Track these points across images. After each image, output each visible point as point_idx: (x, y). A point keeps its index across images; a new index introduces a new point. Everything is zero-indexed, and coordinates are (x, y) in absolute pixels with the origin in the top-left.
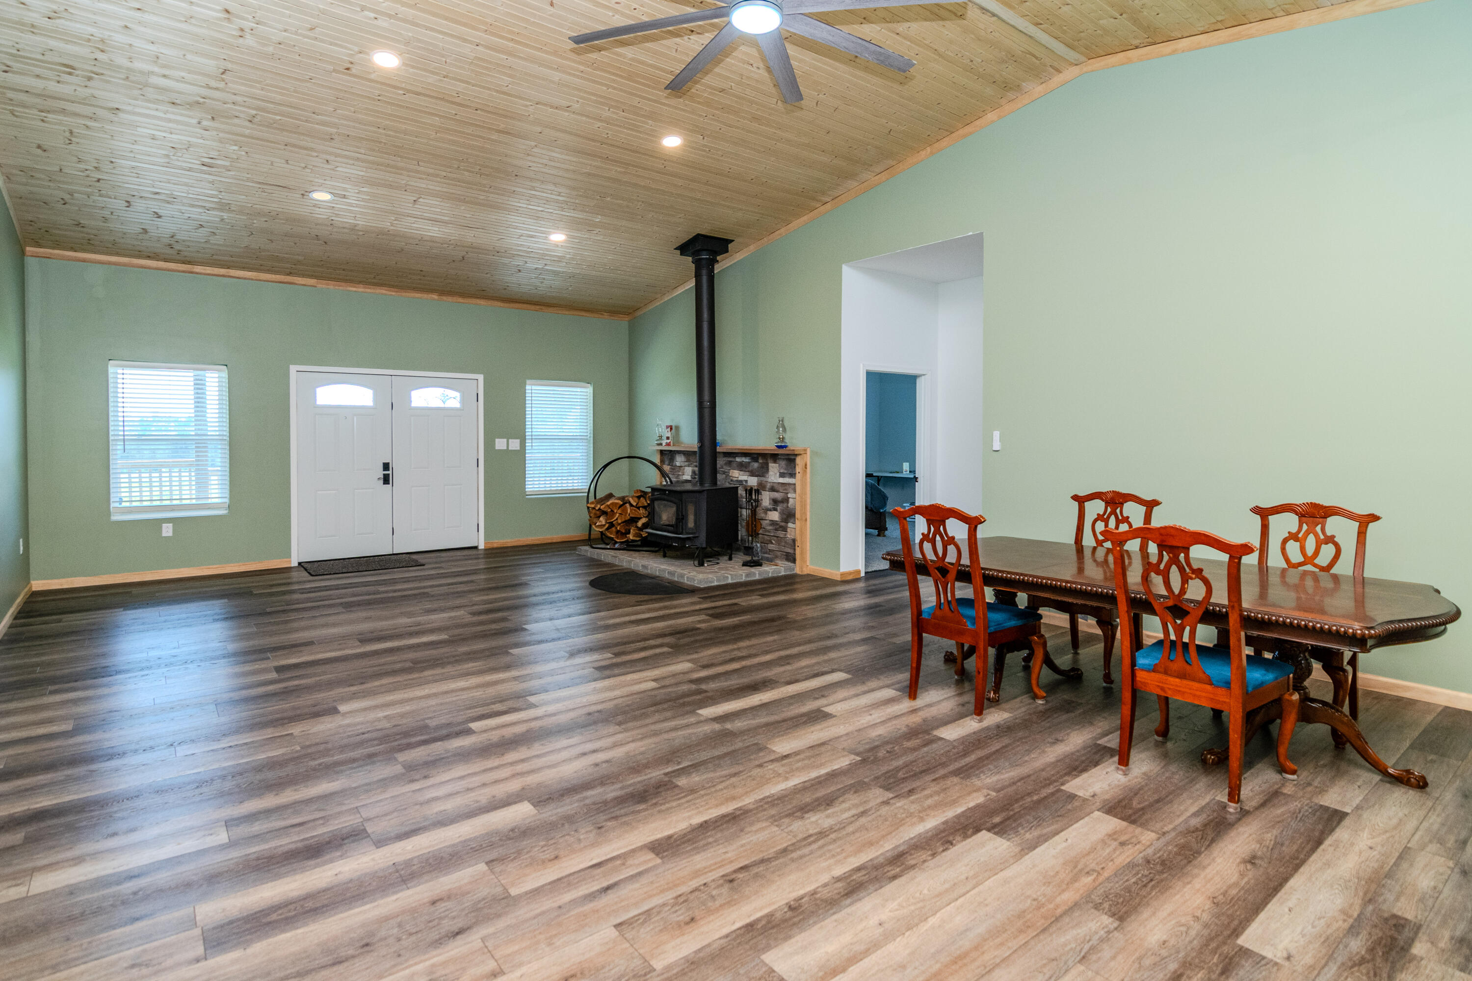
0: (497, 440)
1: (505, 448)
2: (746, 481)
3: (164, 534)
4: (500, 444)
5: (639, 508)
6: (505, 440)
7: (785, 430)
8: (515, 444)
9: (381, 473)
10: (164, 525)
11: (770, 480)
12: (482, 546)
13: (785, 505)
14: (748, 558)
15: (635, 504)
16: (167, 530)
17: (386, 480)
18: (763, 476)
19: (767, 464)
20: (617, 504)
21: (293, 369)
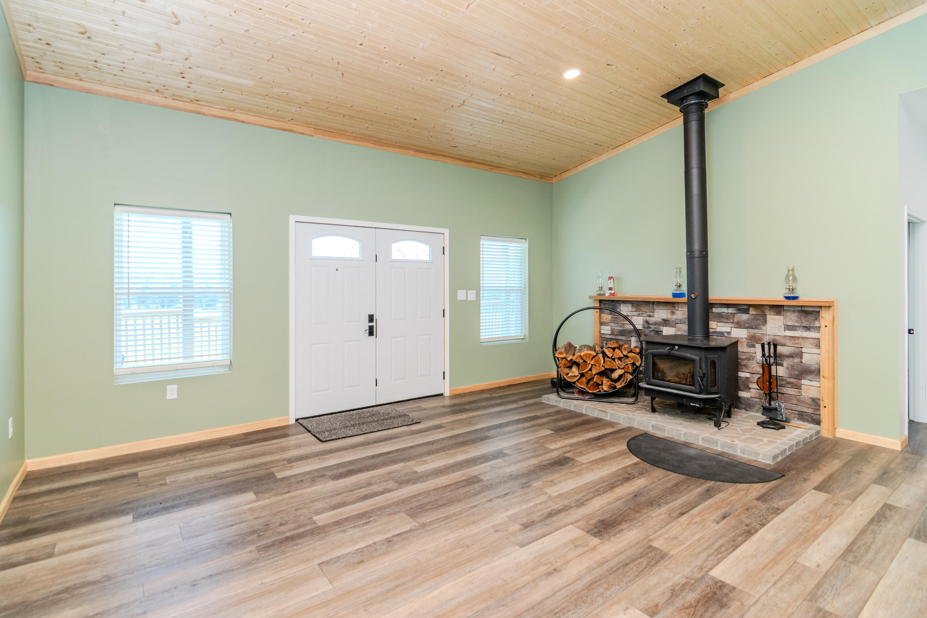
0: (459, 292)
1: (465, 298)
2: (729, 333)
3: (169, 397)
4: (461, 295)
5: (614, 359)
6: (465, 291)
7: (795, 279)
8: (472, 295)
9: (366, 325)
10: (169, 387)
11: (769, 332)
12: (447, 394)
13: (797, 360)
15: (610, 355)
16: (172, 392)
17: (371, 332)
18: (757, 327)
19: (764, 316)
20: (590, 355)
21: (292, 218)
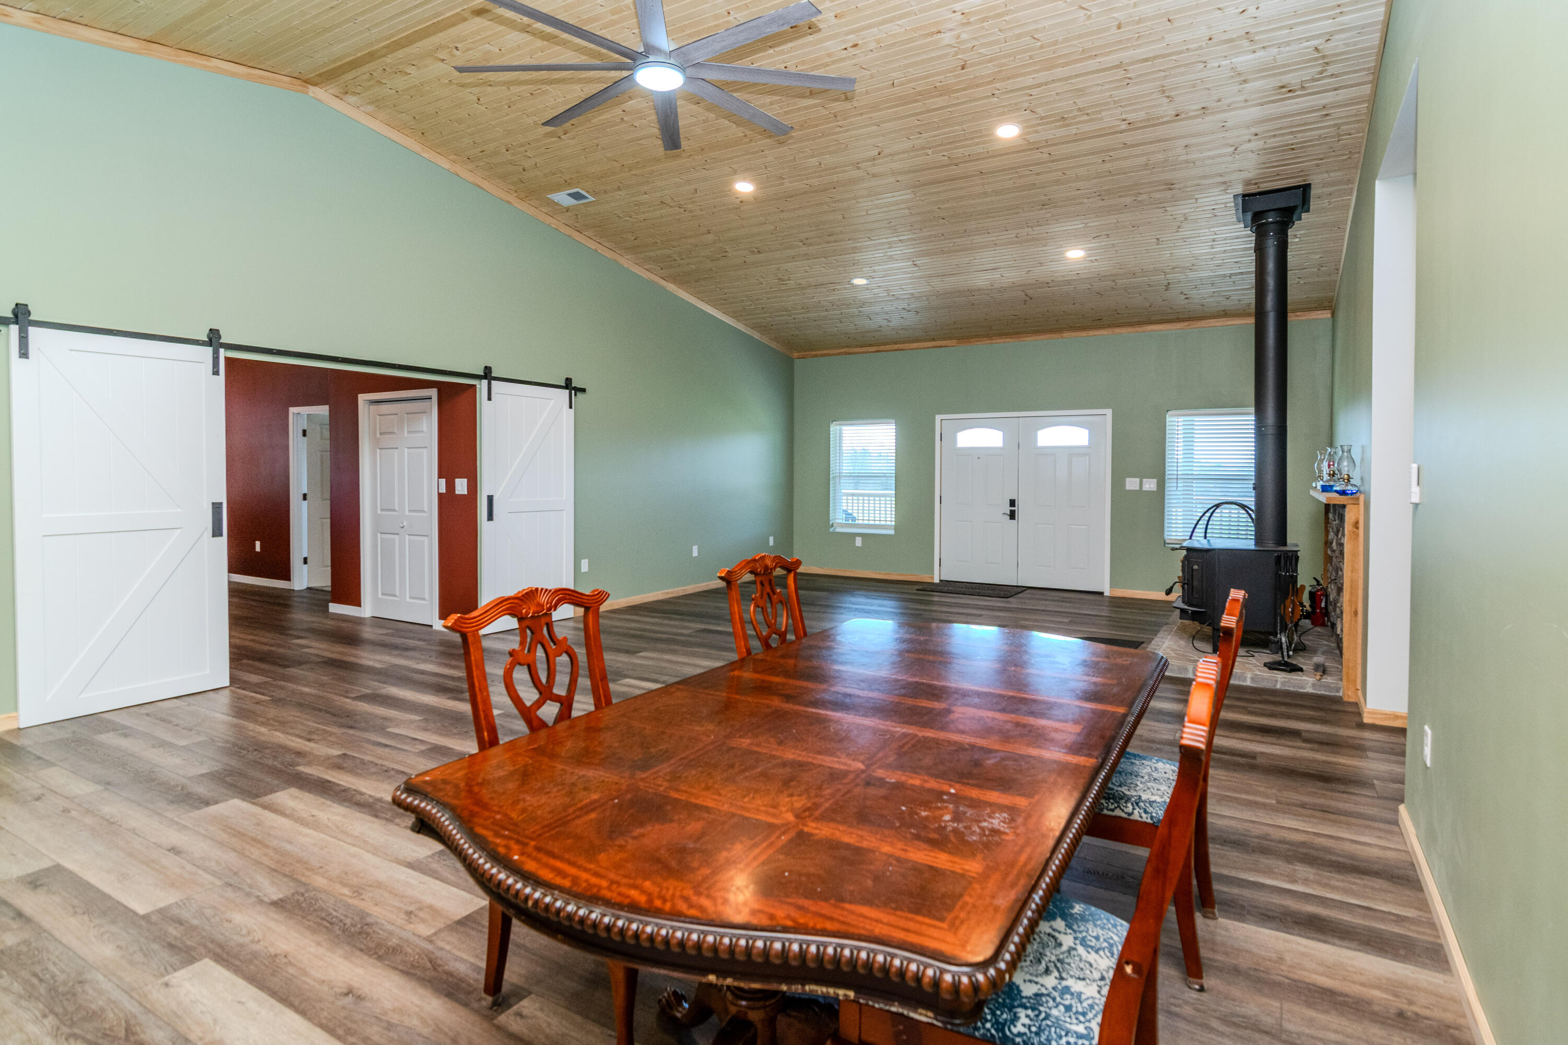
0: (1128, 480)
1: (1138, 488)
3: (857, 544)
4: (1132, 484)
6: (1138, 480)
8: (1150, 485)
9: (1008, 509)
10: (858, 538)
12: (1107, 593)
14: (1277, 657)
16: (859, 542)
17: (1012, 515)
21: (937, 417)
